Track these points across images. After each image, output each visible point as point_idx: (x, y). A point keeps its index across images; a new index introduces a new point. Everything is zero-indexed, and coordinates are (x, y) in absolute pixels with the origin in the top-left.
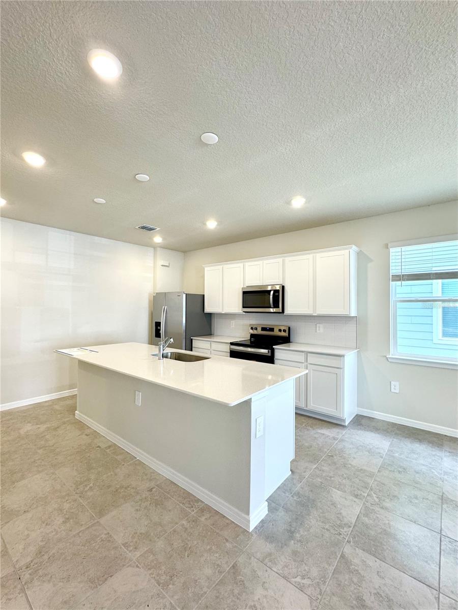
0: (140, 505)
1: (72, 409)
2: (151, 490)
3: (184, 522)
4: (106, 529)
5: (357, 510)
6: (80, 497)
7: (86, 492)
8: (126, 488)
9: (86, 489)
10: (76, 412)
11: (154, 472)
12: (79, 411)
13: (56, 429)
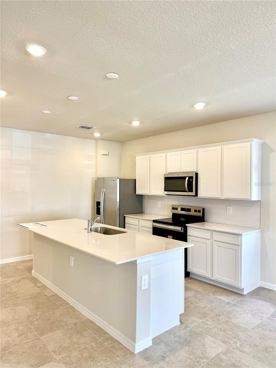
0: (67, 332)
1: (30, 269)
2: (76, 324)
3: (93, 344)
4: (43, 342)
5: (220, 350)
6: (30, 324)
7: (34, 321)
8: (59, 322)
9: (34, 320)
10: (32, 271)
11: (81, 314)
12: (35, 271)
13: (18, 282)
